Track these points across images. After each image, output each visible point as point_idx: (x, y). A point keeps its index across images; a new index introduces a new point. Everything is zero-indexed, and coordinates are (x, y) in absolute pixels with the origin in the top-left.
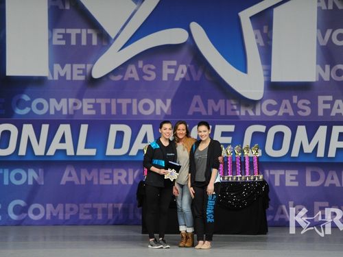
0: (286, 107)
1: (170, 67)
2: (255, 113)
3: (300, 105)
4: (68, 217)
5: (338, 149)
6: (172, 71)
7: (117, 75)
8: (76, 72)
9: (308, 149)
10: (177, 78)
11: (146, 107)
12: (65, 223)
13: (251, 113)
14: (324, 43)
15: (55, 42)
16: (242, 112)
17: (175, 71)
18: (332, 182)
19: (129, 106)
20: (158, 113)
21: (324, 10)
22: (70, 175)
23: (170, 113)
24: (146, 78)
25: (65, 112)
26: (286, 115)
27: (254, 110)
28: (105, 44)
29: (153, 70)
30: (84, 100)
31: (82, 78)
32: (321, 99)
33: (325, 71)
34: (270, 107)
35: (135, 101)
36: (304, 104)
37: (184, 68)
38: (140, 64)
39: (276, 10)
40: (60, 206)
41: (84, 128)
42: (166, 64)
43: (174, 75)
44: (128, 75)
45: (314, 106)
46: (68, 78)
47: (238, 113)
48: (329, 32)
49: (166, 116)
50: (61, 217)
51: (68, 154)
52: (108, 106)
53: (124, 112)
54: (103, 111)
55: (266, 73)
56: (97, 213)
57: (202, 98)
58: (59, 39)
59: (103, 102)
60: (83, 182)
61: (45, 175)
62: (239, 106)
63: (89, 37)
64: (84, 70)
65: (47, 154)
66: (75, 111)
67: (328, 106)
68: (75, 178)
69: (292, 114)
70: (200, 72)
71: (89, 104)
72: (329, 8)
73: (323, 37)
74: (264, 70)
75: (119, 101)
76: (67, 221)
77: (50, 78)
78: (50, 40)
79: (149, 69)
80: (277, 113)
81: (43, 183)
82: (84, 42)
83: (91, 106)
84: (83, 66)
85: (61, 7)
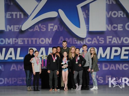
0: (95, 41)
1: (51, 26)
2: (83, 43)
3: (100, 40)
4: (13, 83)
5: (114, 56)
6: (52, 27)
7: (31, 29)
8: (15, 28)
9: (103, 56)
10: (54, 30)
11: (42, 41)
12: (12, 85)
13: (82, 43)
14: (108, 16)
15: (7, 17)
16: (78, 43)
17: (53, 27)
18: (113, 68)
19: (36, 41)
20: (47, 43)
21: (109, 4)
22: (14, 67)
23: (51, 43)
24: (42, 30)
25: (11, 43)
26: (95, 43)
27: (83, 42)
28: (26, 17)
29: (45, 27)
30: (19, 39)
31: (18, 30)
32: (108, 37)
33: (109, 27)
34: (89, 41)
35: (38, 39)
36: (102, 39)
37: (56, 26)
38: (40, 25)
39: (90, 4)
40: (10, 79)
41: (19, 49)
42: (49, 25)
43: (53, 29)
44: (35, 29)
45: (105, 40)
46: (13, 30)
47: (77, 43)
48: (110, 12)
49: (50, 44)
50: (10, 83)
51: (13, 59)
52: (28, 41)
53: (34, 43)
54: (26, 43)
55: (87, 28)
56: (24, 81)
57: (63, 37)
58: (9, 16)
59: (26, 39)
60: (19, 70)
61: (4, 67)
62: (77, 40)
63: (20, 15)
64: (19, 28)
65: (5, 59)
66: (15, 43)
67: (110, 40)
68: (15, 68)
69: (97, 43)
70: (62, 28)
71: (20, 40)
72: (110, 3)
73: (108, 14)
74: (86, 27)
75: (32, 39)
76: (13, 84)
77: (6, 31)
78: (5, 16)
79: (43, 27)
80: (92, 43)
81: (3, 70)
82: (18, 17)
83: (21, 41)
84: (18, 26)
85: (9, 4)
